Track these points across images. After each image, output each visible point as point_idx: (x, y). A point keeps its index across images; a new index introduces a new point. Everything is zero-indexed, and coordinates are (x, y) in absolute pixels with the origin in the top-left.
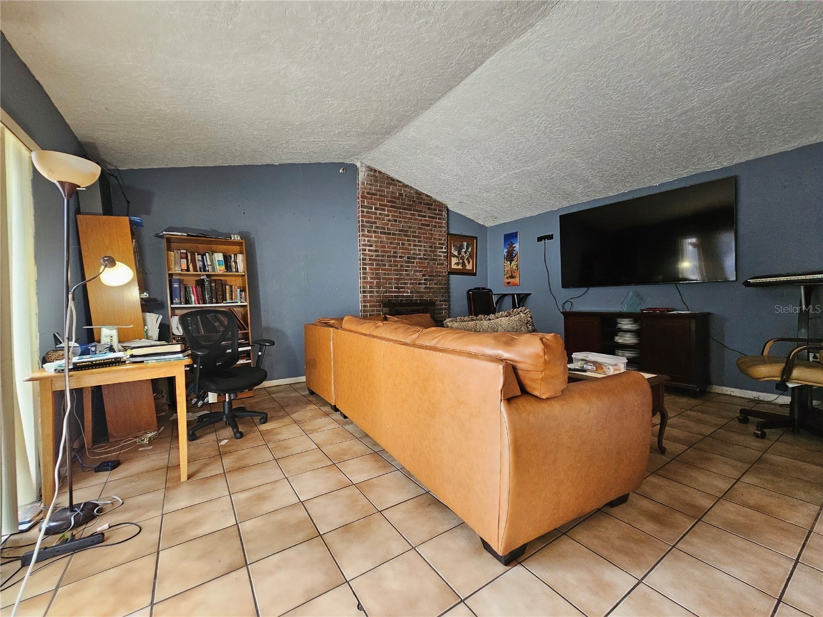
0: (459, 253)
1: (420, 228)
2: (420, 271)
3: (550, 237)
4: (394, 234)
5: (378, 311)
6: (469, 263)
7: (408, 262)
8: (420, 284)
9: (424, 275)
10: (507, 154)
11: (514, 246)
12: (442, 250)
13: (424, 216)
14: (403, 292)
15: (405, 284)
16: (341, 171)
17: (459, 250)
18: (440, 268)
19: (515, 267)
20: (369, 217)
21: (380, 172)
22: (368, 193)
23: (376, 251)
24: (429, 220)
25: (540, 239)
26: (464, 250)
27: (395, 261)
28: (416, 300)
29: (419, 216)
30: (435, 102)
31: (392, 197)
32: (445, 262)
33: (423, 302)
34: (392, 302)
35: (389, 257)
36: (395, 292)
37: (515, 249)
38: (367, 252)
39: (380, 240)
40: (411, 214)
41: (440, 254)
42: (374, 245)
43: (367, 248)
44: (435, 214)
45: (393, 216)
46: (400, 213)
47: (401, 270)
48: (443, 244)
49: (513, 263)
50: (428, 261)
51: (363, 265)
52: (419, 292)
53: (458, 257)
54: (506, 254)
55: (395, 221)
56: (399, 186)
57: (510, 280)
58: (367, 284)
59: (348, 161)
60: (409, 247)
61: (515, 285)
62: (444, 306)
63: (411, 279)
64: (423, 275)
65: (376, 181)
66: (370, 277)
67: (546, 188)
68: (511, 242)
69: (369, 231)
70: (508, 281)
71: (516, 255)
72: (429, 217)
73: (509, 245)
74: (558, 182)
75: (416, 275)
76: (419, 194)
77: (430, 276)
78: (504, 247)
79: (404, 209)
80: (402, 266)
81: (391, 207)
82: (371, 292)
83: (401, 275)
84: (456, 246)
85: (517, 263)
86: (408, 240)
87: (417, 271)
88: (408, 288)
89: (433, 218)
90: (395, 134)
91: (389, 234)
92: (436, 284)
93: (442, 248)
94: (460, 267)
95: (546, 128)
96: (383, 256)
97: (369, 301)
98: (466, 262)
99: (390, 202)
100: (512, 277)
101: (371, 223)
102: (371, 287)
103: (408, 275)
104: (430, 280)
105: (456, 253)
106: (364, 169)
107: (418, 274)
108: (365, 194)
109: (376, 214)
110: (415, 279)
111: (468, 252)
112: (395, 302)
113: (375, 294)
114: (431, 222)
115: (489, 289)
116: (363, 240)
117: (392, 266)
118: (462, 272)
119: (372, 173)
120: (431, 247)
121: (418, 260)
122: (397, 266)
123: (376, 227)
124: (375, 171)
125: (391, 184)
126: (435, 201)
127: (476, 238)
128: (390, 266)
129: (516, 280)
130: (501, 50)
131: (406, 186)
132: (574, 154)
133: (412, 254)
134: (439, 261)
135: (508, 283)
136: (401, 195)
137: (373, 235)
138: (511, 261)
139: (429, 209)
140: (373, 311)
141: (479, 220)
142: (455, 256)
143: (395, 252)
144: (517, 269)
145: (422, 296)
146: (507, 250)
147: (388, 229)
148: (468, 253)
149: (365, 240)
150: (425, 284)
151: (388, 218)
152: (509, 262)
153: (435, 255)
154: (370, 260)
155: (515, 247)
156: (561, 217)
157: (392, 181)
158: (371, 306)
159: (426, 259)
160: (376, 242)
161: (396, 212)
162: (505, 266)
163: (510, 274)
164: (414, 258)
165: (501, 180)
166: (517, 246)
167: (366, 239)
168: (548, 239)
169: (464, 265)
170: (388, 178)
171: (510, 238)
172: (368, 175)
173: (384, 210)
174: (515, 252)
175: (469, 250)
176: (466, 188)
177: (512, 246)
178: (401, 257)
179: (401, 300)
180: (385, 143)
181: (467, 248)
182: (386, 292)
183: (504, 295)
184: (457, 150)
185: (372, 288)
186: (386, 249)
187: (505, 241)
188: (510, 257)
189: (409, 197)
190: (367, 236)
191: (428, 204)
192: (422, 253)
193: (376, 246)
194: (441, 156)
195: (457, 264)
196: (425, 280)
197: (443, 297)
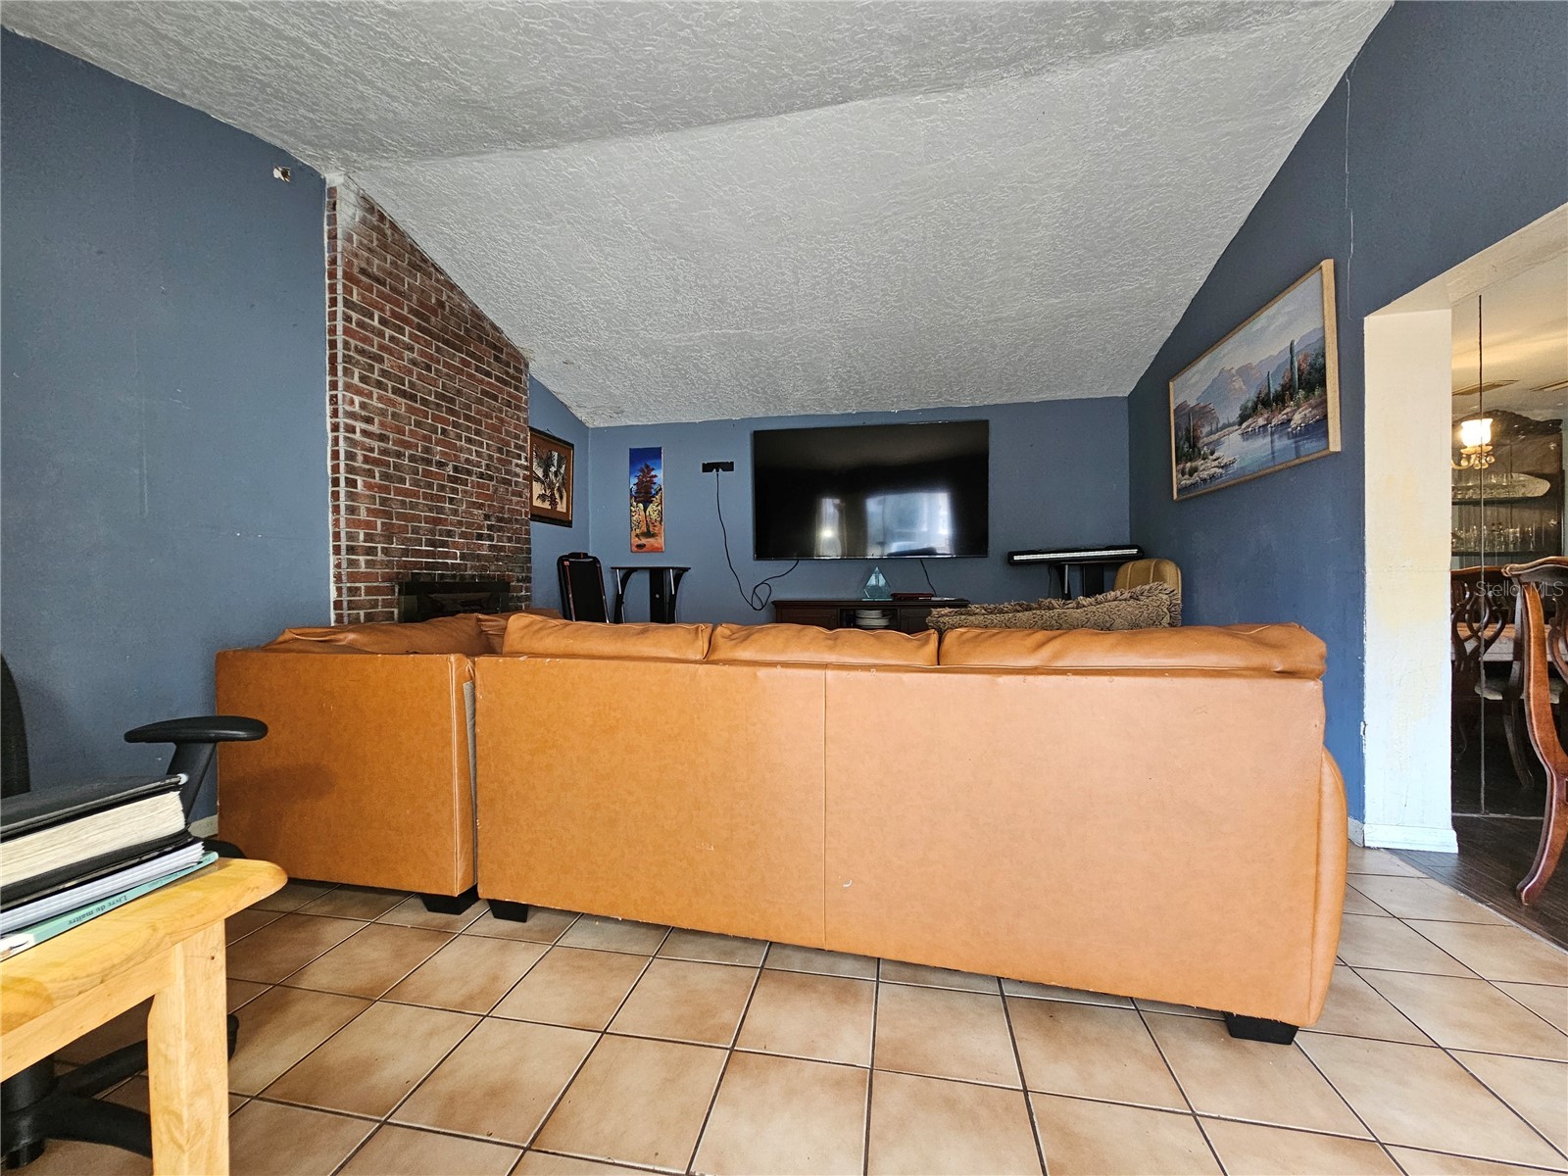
0: (546, 474)
1: (480, 402)
2: (480, 506)
3: (729, 467)
4: (425, 402)
5: (386, 604)
6: (561, 498)
7: (454, 480)
8: (480, 537)
9: (487, 517)
10: (742, 294)
11: (653, 473)
12: (519, 462)
13: (488, 374)
14: (446, 555)
15: (450, 534)
16: (277, 174)
17: (546, 465)
18: (517, 503)
19: (654, 516)
20: (365, 340)
21: (394, 226)
22: (363, 271)
23: (382, 438)
24: (497, 386)
25: (707, 468)
26: (553, 469)
27: (426, 473)
28: (473, 577)
29: (478, 369)
30: (700, 125)
31: (421, 304)
32: (526, 490)
33: (486, 581)
34: (422, 580)
35: (412, 458)
36: (428, 554)
37: (655, 480)
38: (358, 436)
39: (391, 409)
40: (463, 361)
41: (518, 470)
42: (376, 421)
43: (359, 425)
44: (507, 374)
45: (422, 353)
46: (438, 349)
47: (442, 499)
48: (522, 448)
49: (652, 508)
50: (494, 483)
51: (347, 472)
52: (479, 557)
53: (543, 483)
54: (635, 488)
55: (428, 368)
56: (438, 281)
57: (644, 541)
58: (358, 527)
59: (305, 155)
60: (458, 442)
61: (656, 550)
62: (523, 593)
63: (460, 523)
64: (485, 515)
65: (384, 246)
66: (368, 509)
67: (753, 377)
68: (647, 467)
69: (363, 379)
70: (640, 542)
71: (657, 493)
72: (498, 379)
73: (642, 471)
74: (781, 371)
75: (470, 513)
76: (478, 316)
77: (500, 520)
78: (631, 473)
79: (446, 342)
80: (442, 488)
81: (419, 328)
82: (371, 551)
83: (441, 510)
84: (541, 458)
85: (659, 508)
86: (456, 425)
87: (474, 505)
88: (455, 545)
89: (506, 383)
90: (535, 148)
91: (413, 398)
92: (510, 540)
93: (519, 457)
94: (547, 505)
95: (840, 271)
96: (399, 455)
97: (366, 577)
98: (557, 496)
99: (417, 314)
100: (648, 534)
101: (370, 358)
102: (369, 538)
103: (455, 512)
104: (500, 529)
105: (540, 473)
106: (352, 198)
107: (476, 512)
108: (355, 271)
109: (381, 335)
110: (469, 525)
111: (560, 473)
112: (428, 579)
113: (380, 556)
114: (501, 391)
115: (595, 558)
116: (347, 399)
117: (420, 487)
118: (549, 516)
119: (374, 220)
120: (500, 451)
121: (474, 478)
122: (430, 486)
123: (383, 373)
124: (382, 218)
125: (419, 269)
126: (509, 345)
127: (573, 447)
128: (416, 483)
129: (659, 542)
130: (889, 99)
131: (453, 287)
132: (839, 332)
133: (462, 460)
134: (516, 486)
135: (640, 546)
136: (441, 304)
137: (376, 392)
138: (647, 502)
139: (497, 358)
140: (375, 604)
141: (579, 410)
142: (538, 479)
143: (427, 450)
144: (662, 520)
145: (485, 568)
146: (636, 481)
147: (412, 385)
148: (560, 477)
149: (352, 402)
150: (490, 537)
151: (411, 356)
152: (641, 505)
153: (508, 472)
154: (366, 460)
155: (655, 476)
157: (421, 263)
158: (369, 590)
159: (491, 478)
160: (383, 413)
161: (428, 345)
162: (631, 511)
163: (644, 529)
164: (469, 473)
165: (690, 339)
166: (659, 476)
167: (357, 399)
168: (723, 470)
169: (553, 502)
170: (413, 250)
171: (644, 458)
172: (363, 221)
173: (401, 331)
174: (655, 487)
175: (562, 471)
176: (605, 335)
177: (648, 473)
178: (440, 465)
179: (442, 576)
180: (485, 157)
181: (559, 467)
182: (405, 552)
183: (629, 571)
184: (653, 249)
185: (372, 541)
186: (406, 438)
187: (632, 463)
188: (645, 494)
189: (458, 317)
190: (359, 392)
191: (495, 347)
192: (484, 463)
193: (382, 424)
194: (608, 249)
195: (542, 497)
196: (490, 528)
197: (523, 572)
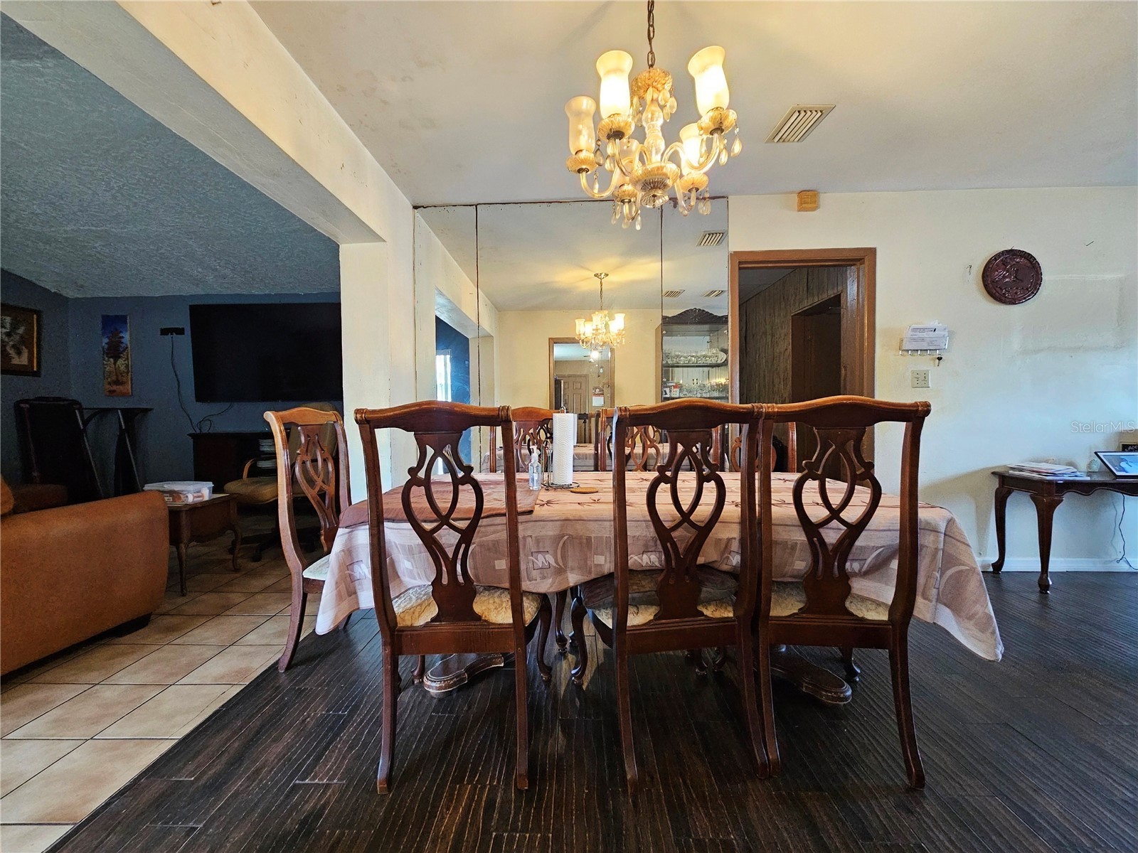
3: (180, 331)
11: (121, 335)
19: (122, 368)
25: (165, 332)
37: (123, 340)
49: (120, 362)
54: (106, 346)
57: (115, 387)
61: (124, 395)
68: (116, 330)
70: (111, 389)
71: (124, 351)
73: (112, 333)
78: (104, 335)
85: (126, 362)
100: (117, 382)
115: (76, 401)
127: (39, 313)
129: (127, 389)
135: (112, 392)
138: (116, 357)
144: (128, 373)
146: (107, 340)
152: (111, 360)
155: (123, 337)
156: (191, 307)
162: (104, 364)
163: (114, 378)
166: (126, 336)
168: (177, 334)
171: (113, 323)
174: (123, 345)
177: (117, 335)
187: (104, 326)
188: (114, 351)
